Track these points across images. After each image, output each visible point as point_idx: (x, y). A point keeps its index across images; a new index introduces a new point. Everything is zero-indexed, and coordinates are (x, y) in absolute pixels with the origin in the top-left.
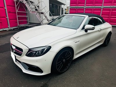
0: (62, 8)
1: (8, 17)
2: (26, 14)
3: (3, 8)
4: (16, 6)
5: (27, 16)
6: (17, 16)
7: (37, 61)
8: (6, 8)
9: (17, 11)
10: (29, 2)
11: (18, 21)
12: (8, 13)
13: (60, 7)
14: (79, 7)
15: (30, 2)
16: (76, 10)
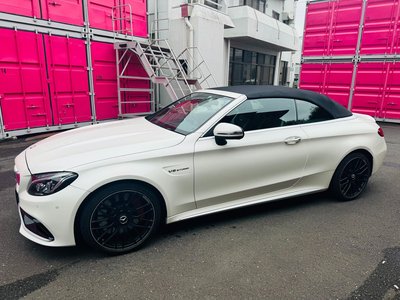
0: (285, 63)
1: (92, 93)
2: (148, 84)
3: (82, 67)
4: (118, 62)
5: (150, 90)
6: (120, 90)
7: (37, 206)
8: (90, 68)
9: (120, 76)
10: (150, 49)
11: (120, 103)
12: (95, 80)
13: (275, 58)
14: (334, 57)
15: (163, 50)
16: (323, 69)
